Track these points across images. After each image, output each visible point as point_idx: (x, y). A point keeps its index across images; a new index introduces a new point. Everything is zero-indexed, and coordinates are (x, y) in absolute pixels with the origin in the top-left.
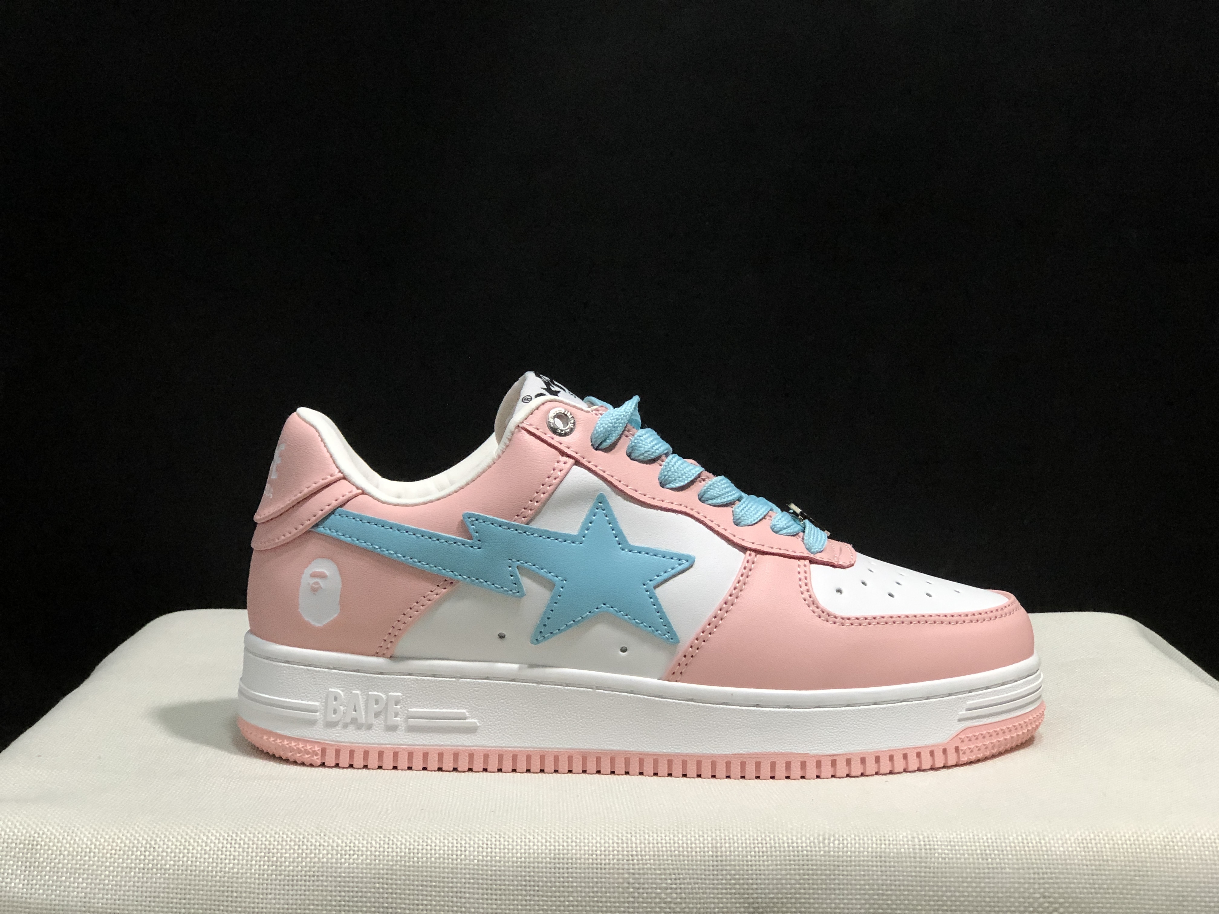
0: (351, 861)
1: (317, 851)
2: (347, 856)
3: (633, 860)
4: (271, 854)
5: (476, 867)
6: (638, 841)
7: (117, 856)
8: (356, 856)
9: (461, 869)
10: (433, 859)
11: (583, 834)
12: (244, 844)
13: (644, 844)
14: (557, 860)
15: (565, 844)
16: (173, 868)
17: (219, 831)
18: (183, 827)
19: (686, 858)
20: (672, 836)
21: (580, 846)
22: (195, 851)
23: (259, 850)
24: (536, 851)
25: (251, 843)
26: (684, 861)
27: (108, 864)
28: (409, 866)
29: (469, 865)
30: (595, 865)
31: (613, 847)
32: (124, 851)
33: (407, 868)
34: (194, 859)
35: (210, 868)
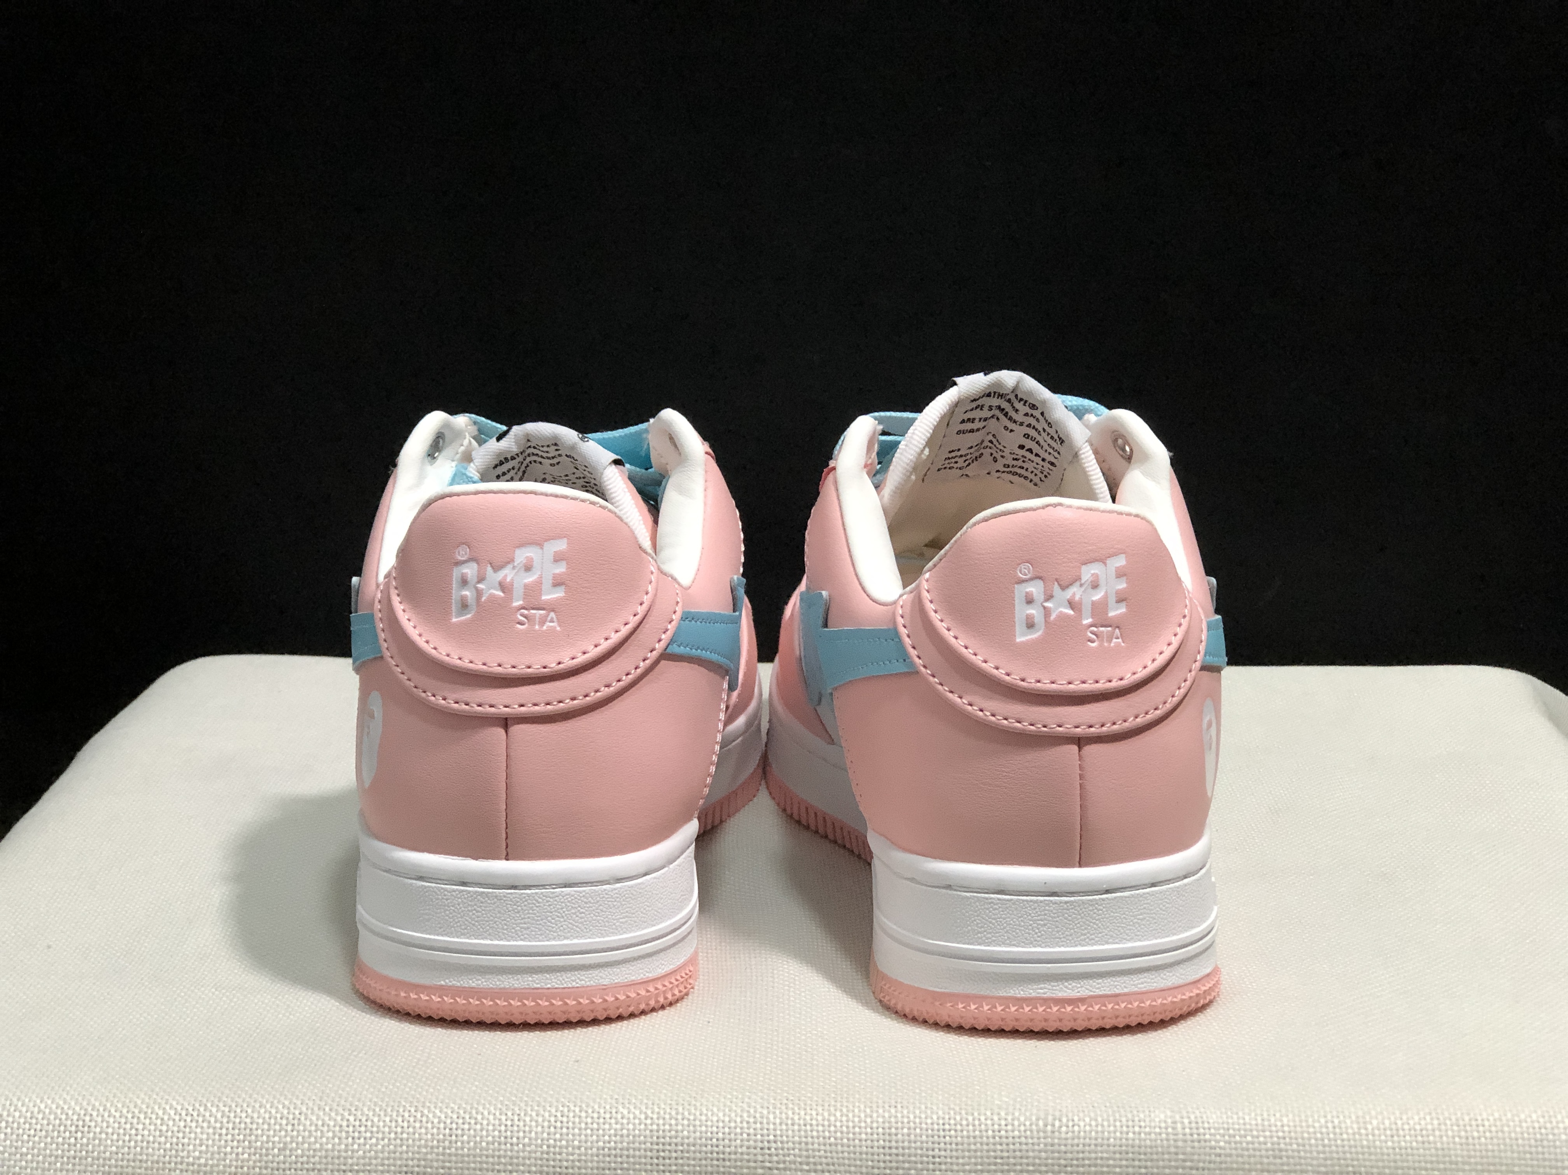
0: (368, 1147)
1: (319, 1133)
2: (362, 1140)
3: (769, 1149)
4: (253, 1138)
5: (545, 1156)
6: (778, 1121)
7: (37, 1139)
8: (374, 1141)
9: (524, 1158)
10: (484, 1144)
11: (699, 1108)
12: (216, 1122)
13: (787, 1125)
14: (661, 1147)
15: (673, 1122)
16: (115, 1156)
17: (182, 1101)
18: (131, 1095)
19: (846, 1149)
20: (826, 1114)
21: (694, 1126)
22: (146, 1132)
23: (237, 1131)
24: (632, 1133)
25: (225, 1120)
26: (843, 1152)
27: (24, 1150)
28: (450, 1155)
29: (535, 1152)
30: (715, 1155)
31: (742, 1128)
32: (47, 1131)
33: (447, 1158)
34: (145, 1144)
35: (167, 1158)
